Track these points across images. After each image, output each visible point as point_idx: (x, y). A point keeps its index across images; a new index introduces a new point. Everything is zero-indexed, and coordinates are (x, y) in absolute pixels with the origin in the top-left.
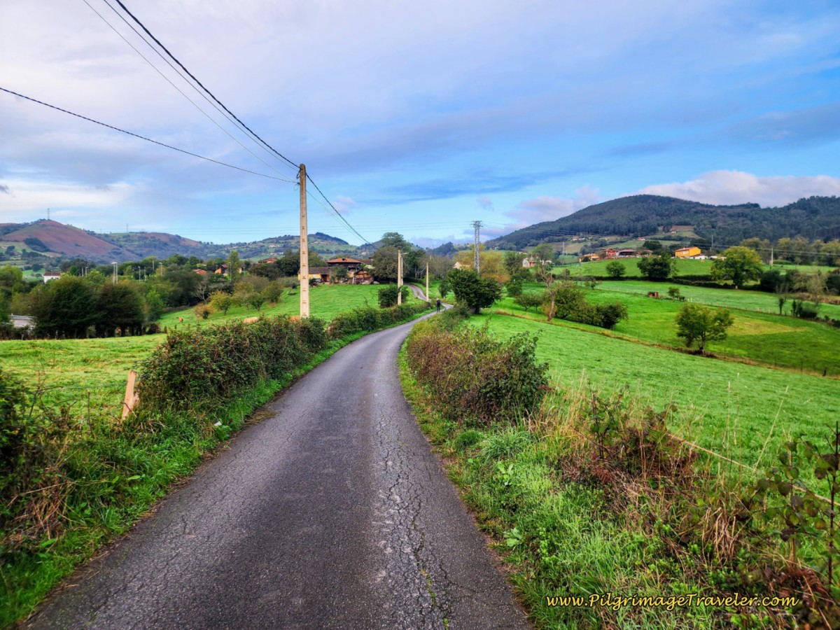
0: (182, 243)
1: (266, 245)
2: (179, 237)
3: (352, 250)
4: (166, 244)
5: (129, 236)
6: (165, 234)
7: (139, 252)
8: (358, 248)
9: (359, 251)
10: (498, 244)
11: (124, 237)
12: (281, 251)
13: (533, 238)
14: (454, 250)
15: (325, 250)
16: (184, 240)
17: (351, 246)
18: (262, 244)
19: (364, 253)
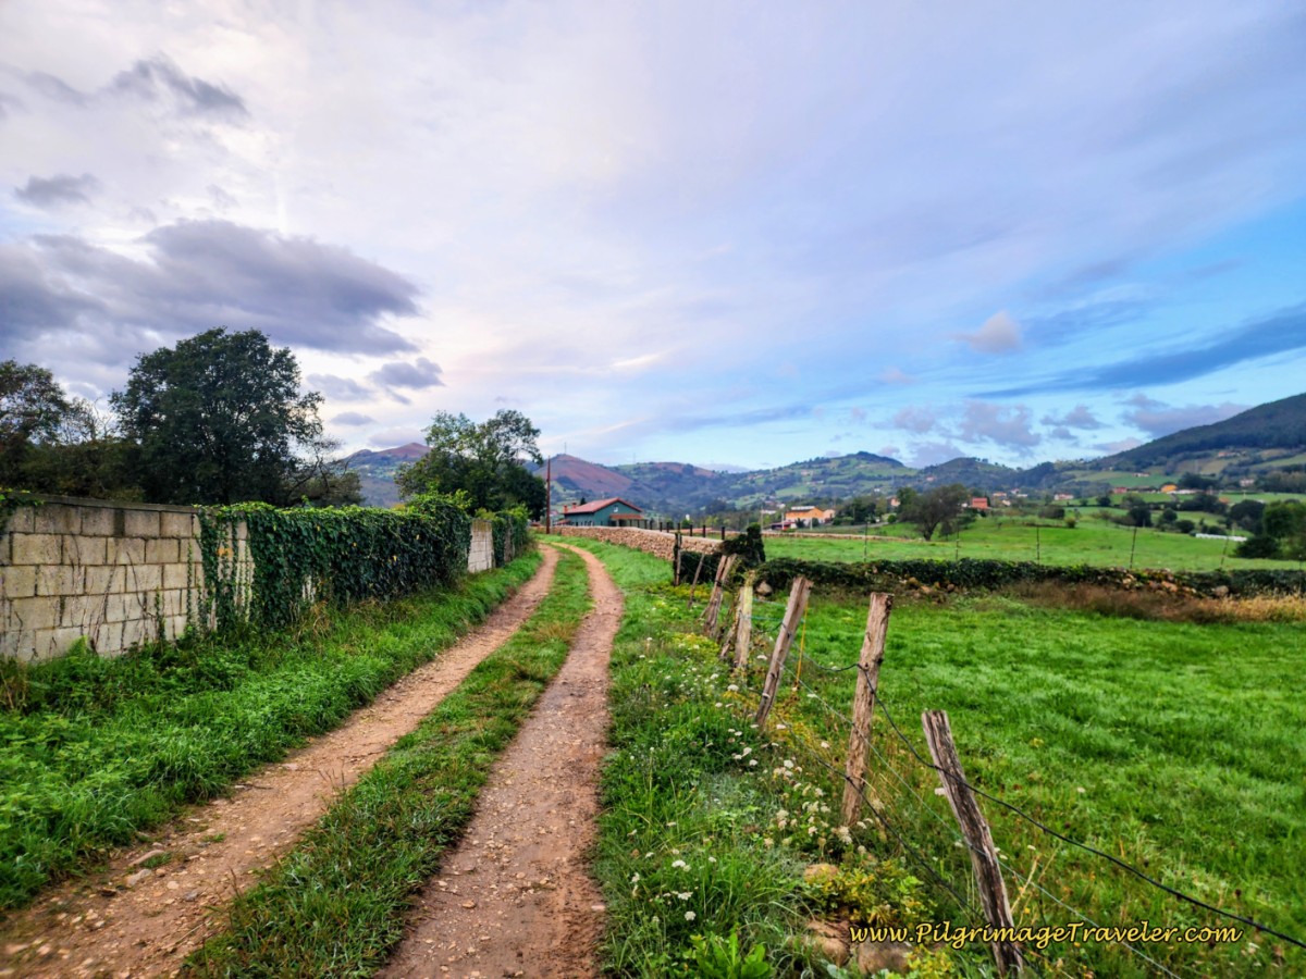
0: (696, 473)
1: (796, 471)
2: (692, 467)
3: (912, 474)
4: (680, 476)
5: (639, 468)
6: (676, 464)
7: (656, 486)
8: (921, 472)
9: (922, 476)
10: (1115, 463)
11: (635, 469)
12: (819, 480)
13: (1162, 455)
14: (1054, 472)
15: (876, 475)
16: (697, 469)
17: (910, 469)
18: (790, 471)
19: (930, 479)
